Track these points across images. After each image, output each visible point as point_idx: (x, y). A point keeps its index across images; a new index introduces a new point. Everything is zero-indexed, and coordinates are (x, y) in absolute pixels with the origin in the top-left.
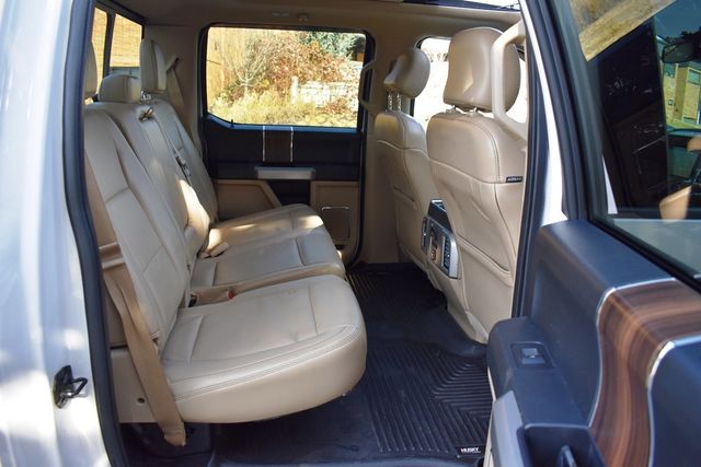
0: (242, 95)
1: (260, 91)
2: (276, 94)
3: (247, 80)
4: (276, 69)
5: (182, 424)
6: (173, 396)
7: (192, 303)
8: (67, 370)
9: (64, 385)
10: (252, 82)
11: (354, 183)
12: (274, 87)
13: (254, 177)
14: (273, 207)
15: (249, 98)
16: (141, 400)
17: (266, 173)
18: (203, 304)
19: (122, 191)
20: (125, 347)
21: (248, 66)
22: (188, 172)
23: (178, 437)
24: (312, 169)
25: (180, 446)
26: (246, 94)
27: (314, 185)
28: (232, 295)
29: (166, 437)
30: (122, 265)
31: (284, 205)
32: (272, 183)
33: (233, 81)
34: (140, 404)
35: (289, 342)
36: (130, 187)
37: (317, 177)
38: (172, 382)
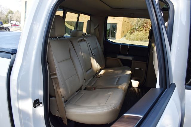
0: (134, 32)
1: (140, 31)
2: (144, 32)
3: (137, 28)
4: (145, 25)
5: (67, 119)
6: (65, 112)
7: (85, 89)
8: (38, 100)
9: (36, 103)
10: (138, 28)
11: (145, 62)
12: (144, 30)
13: (116, 57)
14: (121, 66)
15: (136, 33)
16: (58, 111)
17: (120, 57)
18: (88, 90)
19: (68, 59)
20: (55, 97)
21: (137, 24)
22: (94, 55)
23: (66, 122)
24: (133, 57)
25: (66, 124)
26: (136, 32)
27: (133, 61)
28: (95, 89)
29: (63, 121)
30: (56, 78)
31: (124, 66)
32: (121, 60)
33: (133, 28)
34: (58, 112)
35: (97, 105)
36: (71, 58)
37: (134, 59)
38: (66, 108)
